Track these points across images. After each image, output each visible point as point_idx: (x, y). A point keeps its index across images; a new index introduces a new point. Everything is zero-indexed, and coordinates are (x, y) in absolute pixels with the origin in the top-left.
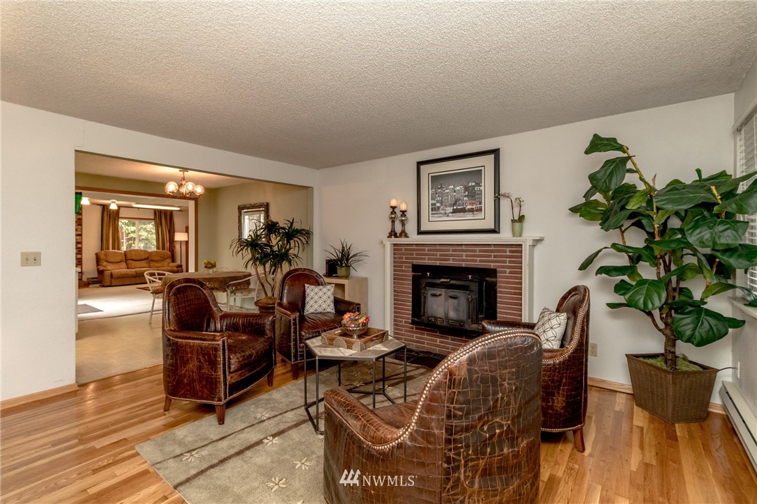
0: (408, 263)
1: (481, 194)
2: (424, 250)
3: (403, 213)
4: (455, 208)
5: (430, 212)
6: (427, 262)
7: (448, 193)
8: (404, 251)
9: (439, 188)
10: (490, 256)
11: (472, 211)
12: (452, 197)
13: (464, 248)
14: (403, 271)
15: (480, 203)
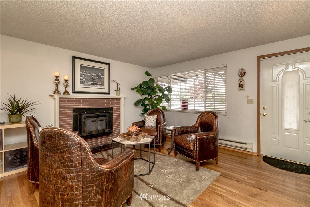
0: (70, 108)
1: (104, 79)
2: (80, 101)
3: (66, 81)
4: (93, 82)
5: (80, 83)
6: (82, 107)
7: (89, 75)
8: (67, 102)
9: (85, 72)
10: (110, 103)
11: (100, 85)
12: (91, 78)
13: (100, 100)
14: (66, 113)
15: (103, 82)
